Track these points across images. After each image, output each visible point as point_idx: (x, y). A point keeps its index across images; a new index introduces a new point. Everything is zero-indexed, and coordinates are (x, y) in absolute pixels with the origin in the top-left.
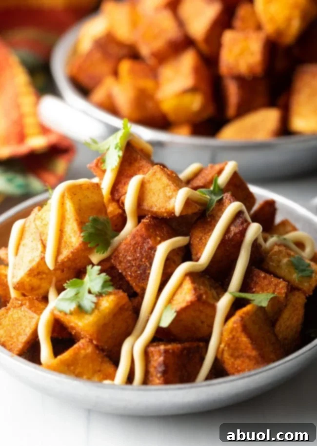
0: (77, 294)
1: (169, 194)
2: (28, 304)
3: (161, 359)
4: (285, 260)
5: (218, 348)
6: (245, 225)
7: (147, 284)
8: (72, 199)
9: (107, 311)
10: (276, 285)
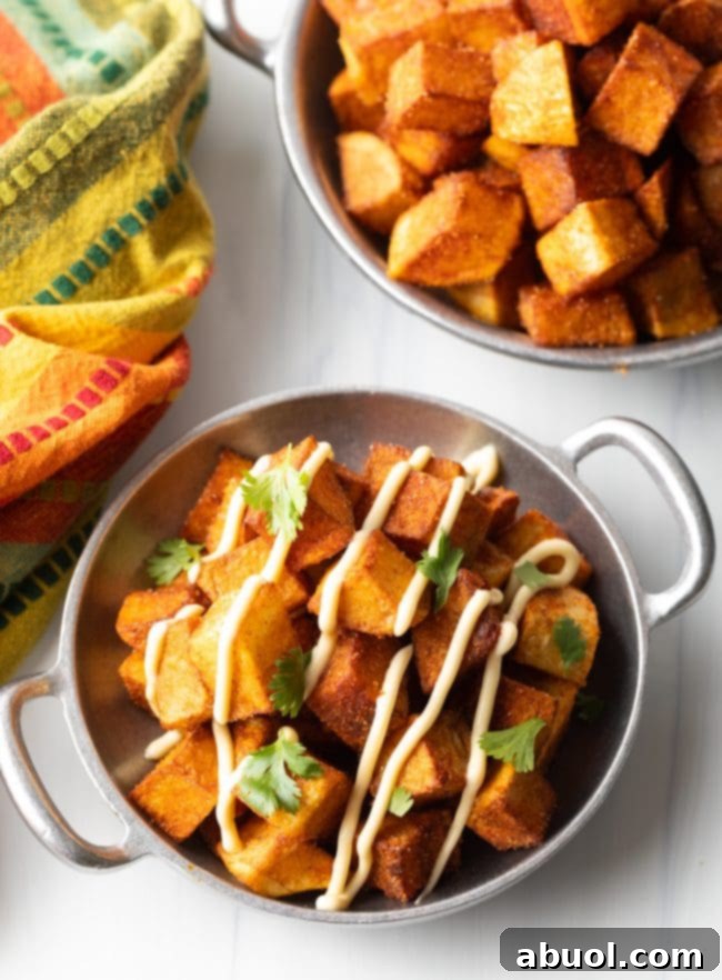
0: (268, 770)
1: (383, 609)
2: (193, 772)
3: (396, 861)
4: (546, 639)
5: (469, 819)
6: (494, 635)
7: (364, 741)
8: (248, 647)
9: (317, 805)
10: (541, 703)
